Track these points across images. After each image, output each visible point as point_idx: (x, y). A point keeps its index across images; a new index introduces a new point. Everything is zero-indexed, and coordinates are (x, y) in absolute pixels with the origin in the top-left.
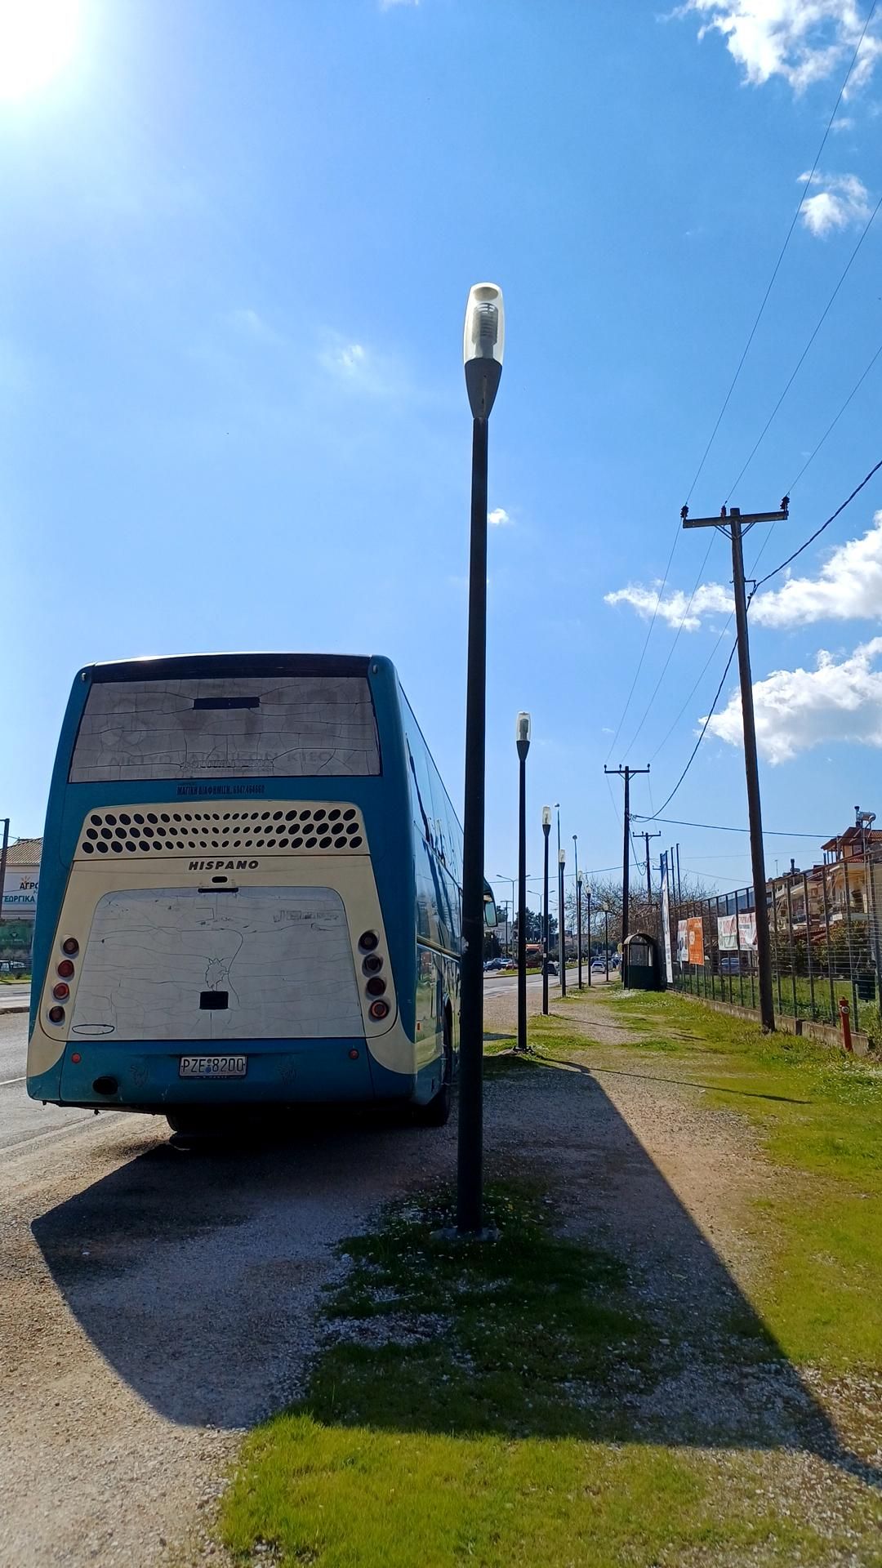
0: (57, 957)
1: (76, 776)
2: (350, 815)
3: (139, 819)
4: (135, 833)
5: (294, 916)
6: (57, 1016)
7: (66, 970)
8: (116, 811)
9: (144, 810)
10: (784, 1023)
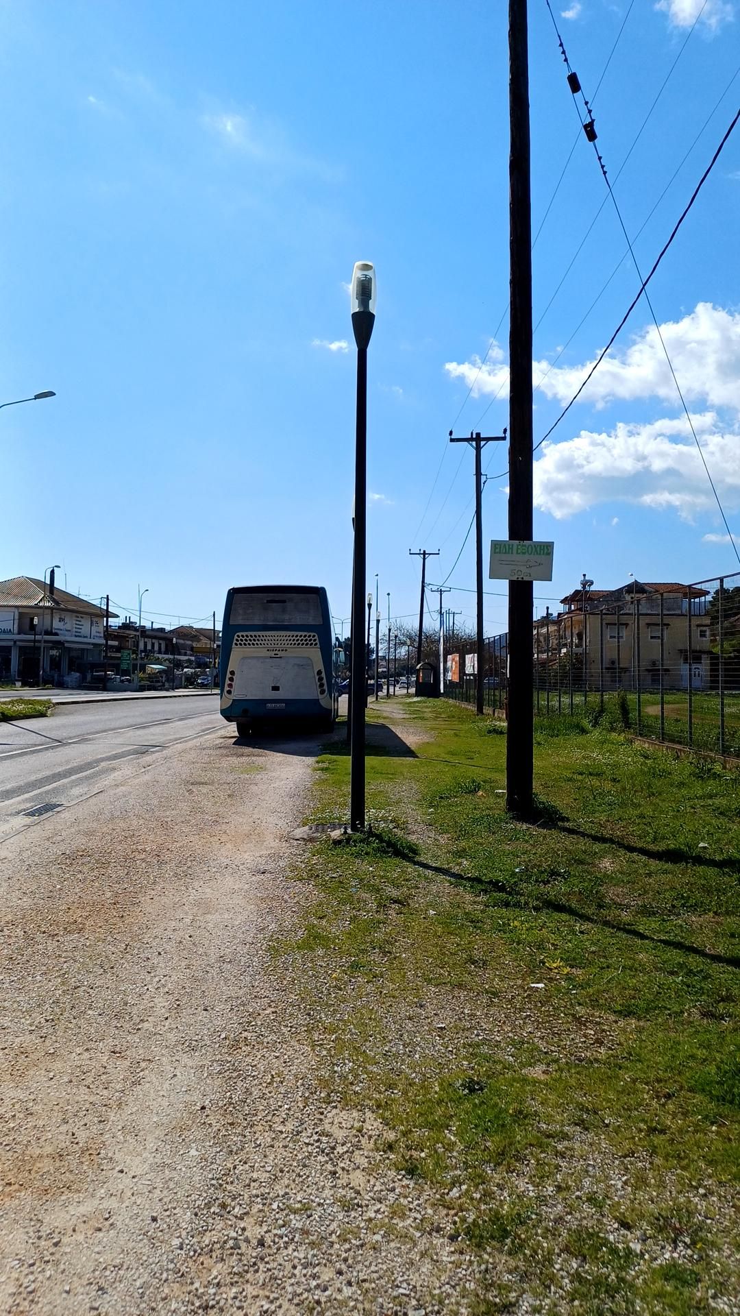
0: (229, 675)
1: (231, 623)
2: (314, 636)
3: (251, 636)
4: (250, 640)
5: (298, 665)
6: (229, 692)
7: (231, 679)
8: (244, 634)
9: (253, 633)
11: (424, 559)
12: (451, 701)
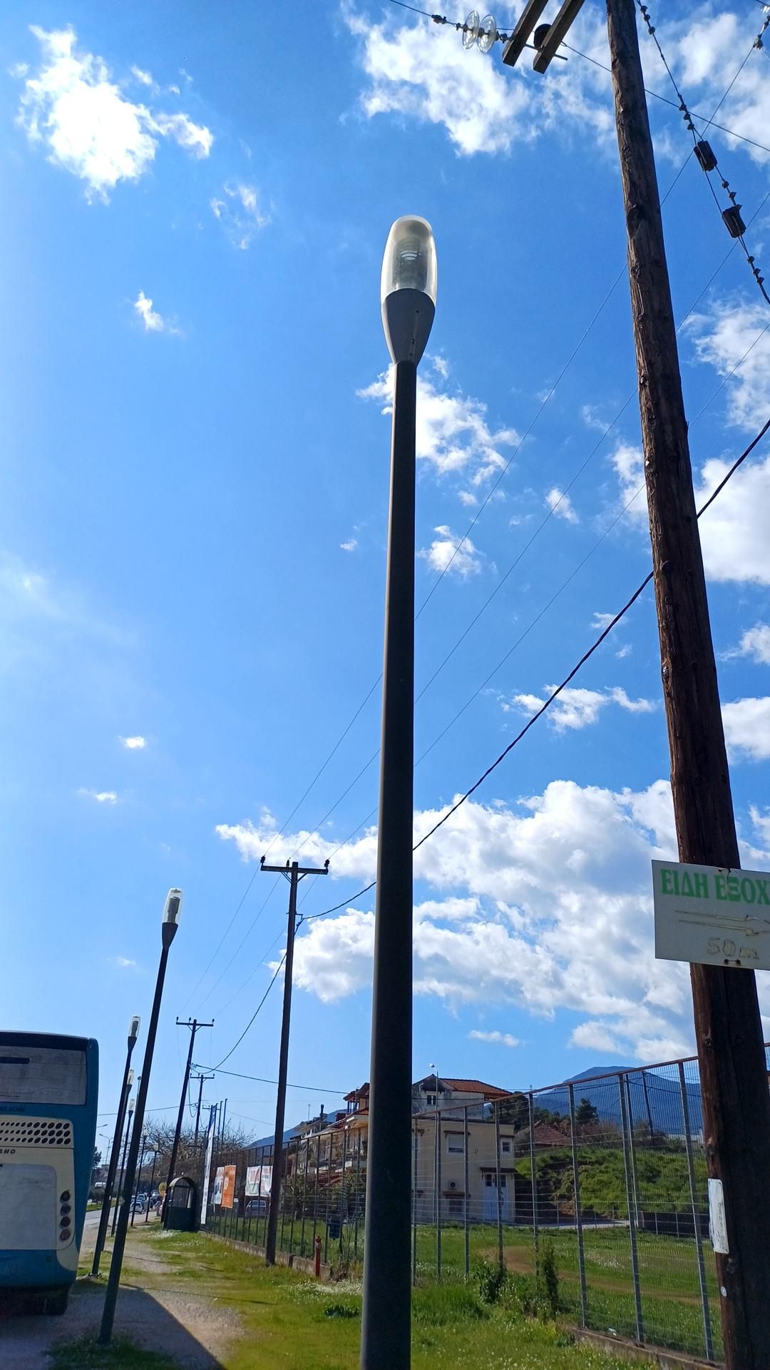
2: (67, 1126)
5: (30, 1181)
10: (281, 1258)
11: (194, 1031)
12: (217, 1239)
